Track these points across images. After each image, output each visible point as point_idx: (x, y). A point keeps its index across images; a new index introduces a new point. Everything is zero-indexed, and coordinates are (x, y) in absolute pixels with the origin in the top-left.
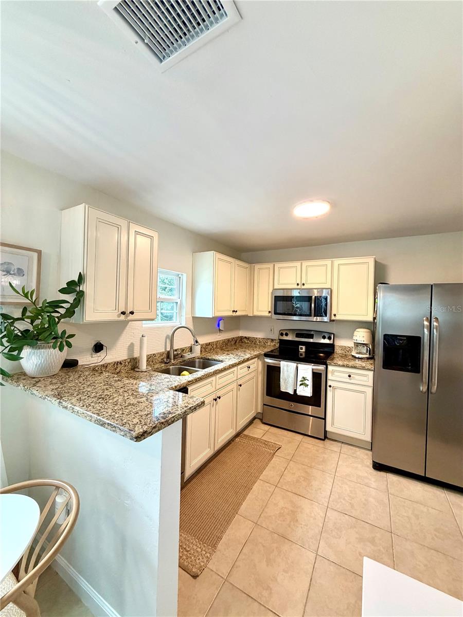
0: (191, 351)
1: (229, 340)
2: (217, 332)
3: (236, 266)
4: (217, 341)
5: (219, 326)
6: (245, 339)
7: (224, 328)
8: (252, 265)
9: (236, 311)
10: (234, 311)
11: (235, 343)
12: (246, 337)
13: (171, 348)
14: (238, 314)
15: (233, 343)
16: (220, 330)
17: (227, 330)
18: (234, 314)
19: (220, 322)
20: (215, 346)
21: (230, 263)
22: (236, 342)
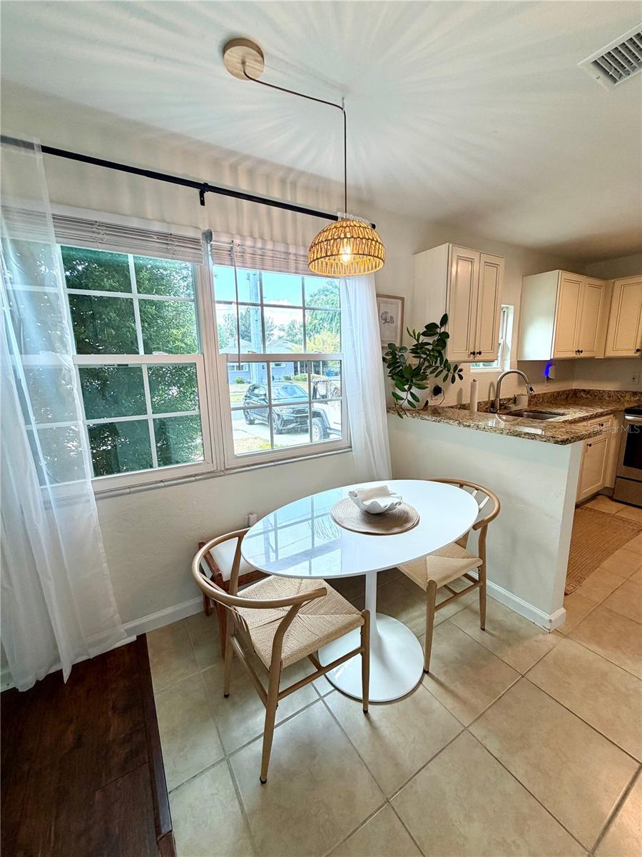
0: (515, 403)
1: (558, 393)
2: (544, 382)
3: (587, 286)
4: (545, 394)
5: (547, 372)
6: (582, 394)
7: (556, 377)
8: (609, 281)
9: (582, 352)
10: (579, 351)
11: (567, 398)
12: (584, 391)
13: (497, 397)
14: (582, 355)
15: (563, 397)
16: (548, 379)
17: (560, 379)
18: (578, 356)
19: (550, 368)
20: (541, 400)
21: (578, 283)
22: (568, 396)
